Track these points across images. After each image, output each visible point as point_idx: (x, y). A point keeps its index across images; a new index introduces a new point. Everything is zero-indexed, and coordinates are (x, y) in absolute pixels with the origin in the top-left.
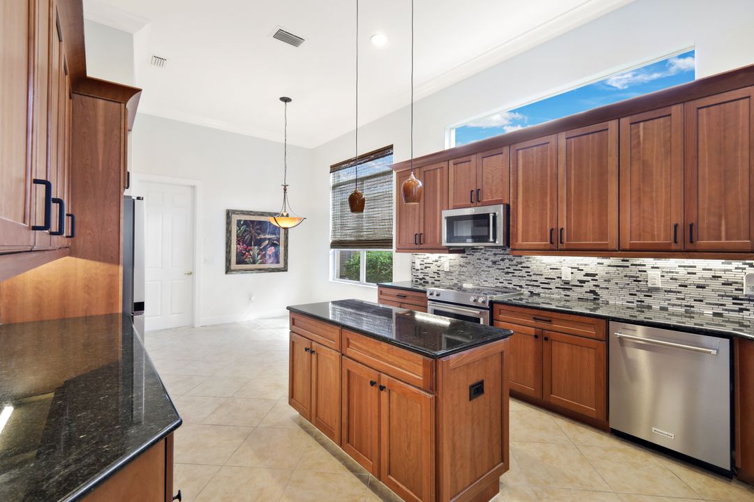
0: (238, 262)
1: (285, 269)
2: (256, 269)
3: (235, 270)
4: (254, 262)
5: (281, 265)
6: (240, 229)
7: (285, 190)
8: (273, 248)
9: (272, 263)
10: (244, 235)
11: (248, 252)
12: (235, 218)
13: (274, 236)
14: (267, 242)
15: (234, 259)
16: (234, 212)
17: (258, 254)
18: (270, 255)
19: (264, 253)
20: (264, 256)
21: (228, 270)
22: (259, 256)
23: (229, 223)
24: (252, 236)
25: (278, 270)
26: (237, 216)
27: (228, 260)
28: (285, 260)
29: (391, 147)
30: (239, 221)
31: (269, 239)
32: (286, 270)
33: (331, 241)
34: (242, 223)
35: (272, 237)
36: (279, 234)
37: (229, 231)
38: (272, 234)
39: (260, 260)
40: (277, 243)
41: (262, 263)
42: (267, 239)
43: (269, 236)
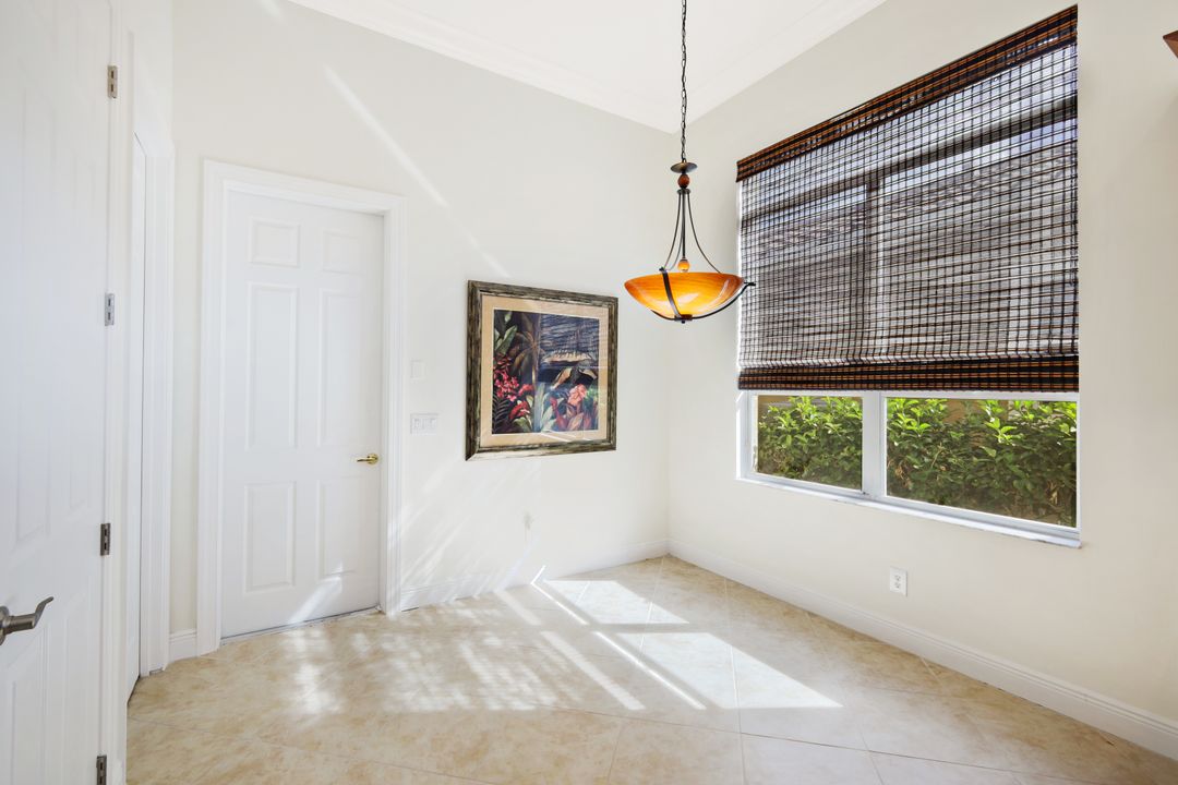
0: (499, 427)
1: (609, 445)
3: (491, 449)
4: (536, 427)
5: (600, 434)
6: (501, 337)
7: (684, 184)
8: (581, 388)
9: (580, 428)
10: (513, 351)
11: (523, 398)
12: (490, 305)
13: (584, 356)
14: (568, 371)
16: (489, 288)
17: (547, 405)
18: (575, 408)
19: (559, 400)
20: (561, 409)
21: (471, 449)
22: (550, 411)
23: (473, 320)
24: (531, 356)
25: (594, 447)
26: (494, 299)
27: (472, 423)
28: (609, 419)
29: (1071, 14)
30: (500, 315)
31: (574, 364)
32: (612, 448)
33: (739, 369)
34: (507, 318)
35: (578, 358)
36: (596, 351)
37: (473, 342)
38: (580, 350)
39: (552, 422)
40: (591, 374)
41: (557, 427)
42: (567, 364)
43: (571, 358)
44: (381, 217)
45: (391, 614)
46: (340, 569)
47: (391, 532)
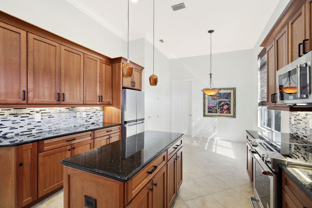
0: (209, 112)
1: (234, 117)
2: (217, 116)
3: (207, 116)
4: (216, 112)
5: (232, 115)
6: (209, 97)
7: (211, 77)
8: (226, 106)
9: (226, 113)
11: (214, 107)
13: (227, 100)
14: (223, 103)
15: (207, 110)
17: (219, 109)
18: (225, 109)
19: (221, 108)
20: (222, 109)
21: (204, 115)
22: (219, 110)
25: (230, 117)
27: (204, 111)
28: (234, 112)
31: (224, 101)
35: (226, 100)
36: (230, 99)
38: (227, 98)
39: (220, 112)
40: (229, 103)
41: (221, 113)
42: (223, 101)
43: (224, 100)
44: (191, 81)
45: (192, 137)
46: (187, 129)
47: (192, 125)
